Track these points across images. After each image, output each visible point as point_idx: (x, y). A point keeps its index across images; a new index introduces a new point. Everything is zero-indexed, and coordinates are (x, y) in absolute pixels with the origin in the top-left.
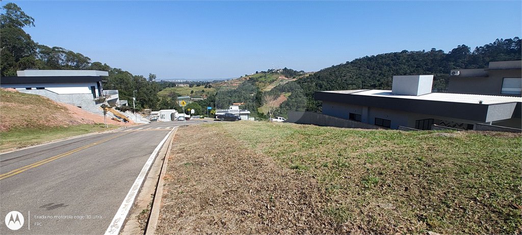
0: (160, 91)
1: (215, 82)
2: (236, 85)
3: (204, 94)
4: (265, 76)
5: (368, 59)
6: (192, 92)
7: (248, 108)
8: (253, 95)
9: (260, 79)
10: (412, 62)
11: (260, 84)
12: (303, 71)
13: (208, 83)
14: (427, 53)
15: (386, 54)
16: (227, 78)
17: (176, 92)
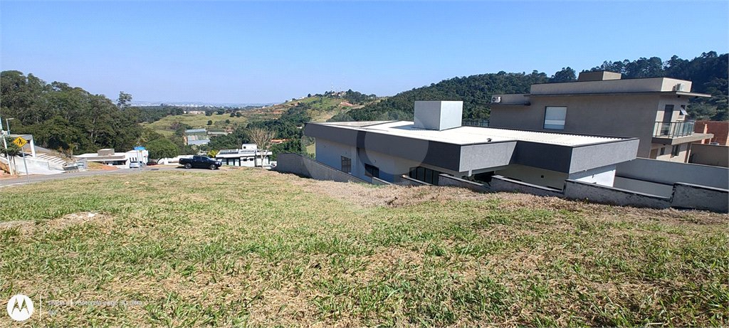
0: (157, 120)
1: (249, 108)
2: (278, 114)
3: (229, 126)
4: (321, 101)
5: (456, 80)
6: (210, 123)
7: (292, 146)
8: (301, 128)
9: (313, 106)
10: (510, 87)
11: (313, 112)
12: (375, 96)
13: (237, 109)
14: (527, 76)
15: (480, 75)
16: (266, 103)
17: (184, 123)
